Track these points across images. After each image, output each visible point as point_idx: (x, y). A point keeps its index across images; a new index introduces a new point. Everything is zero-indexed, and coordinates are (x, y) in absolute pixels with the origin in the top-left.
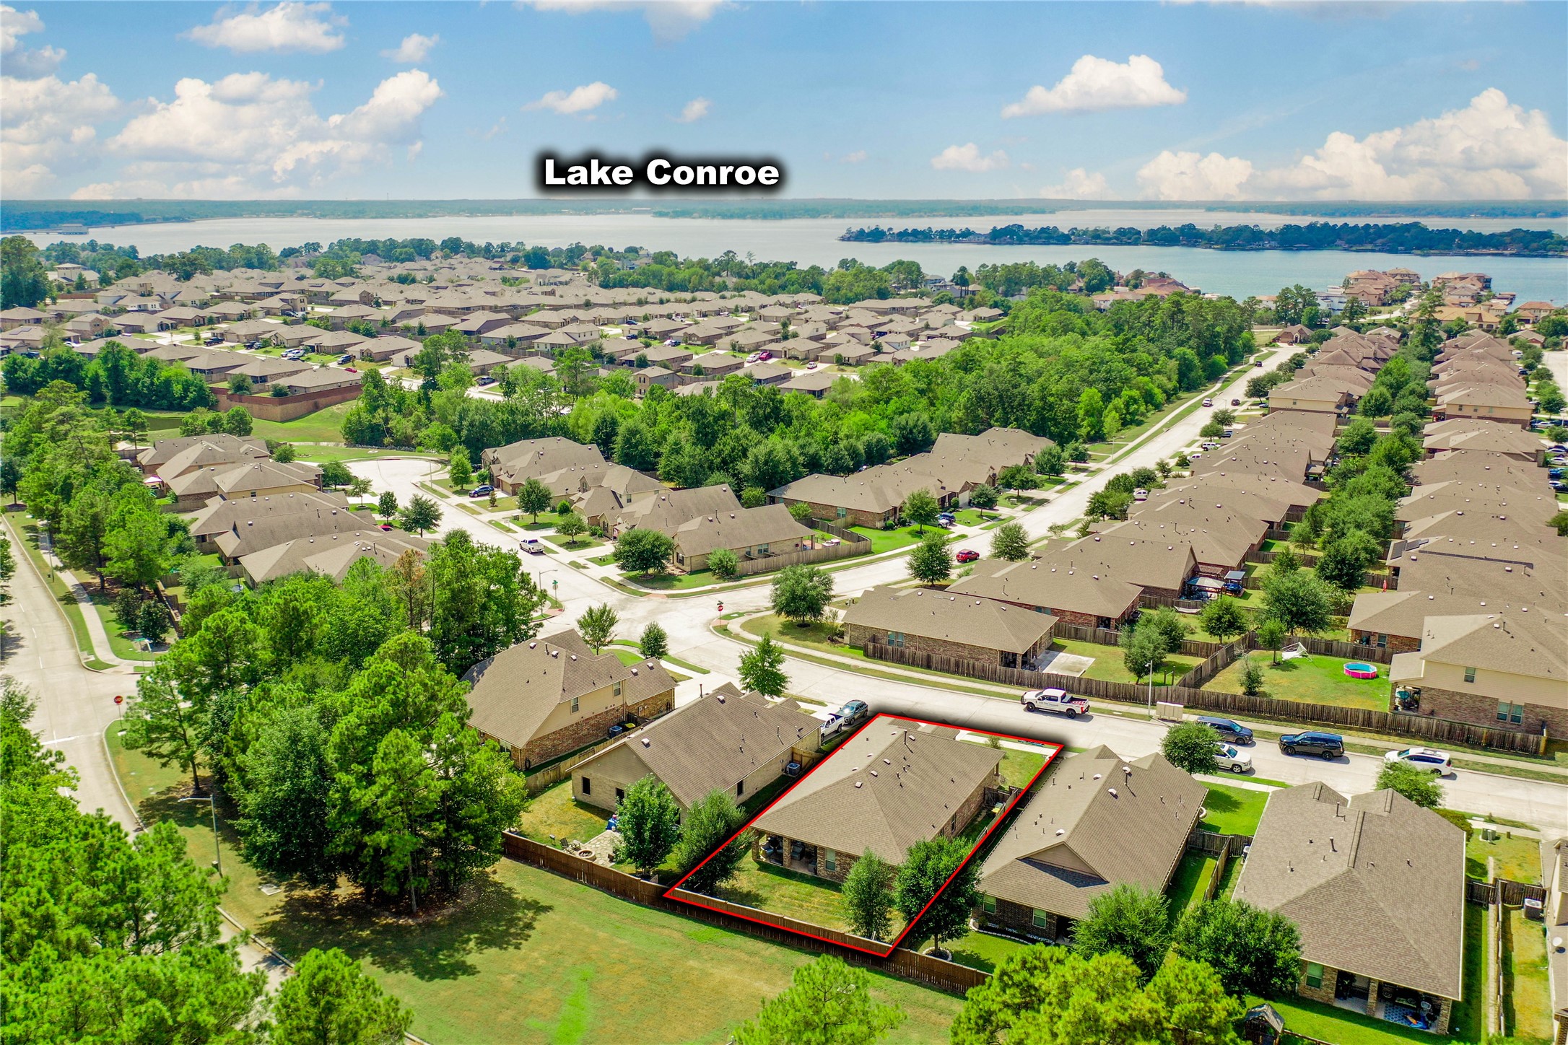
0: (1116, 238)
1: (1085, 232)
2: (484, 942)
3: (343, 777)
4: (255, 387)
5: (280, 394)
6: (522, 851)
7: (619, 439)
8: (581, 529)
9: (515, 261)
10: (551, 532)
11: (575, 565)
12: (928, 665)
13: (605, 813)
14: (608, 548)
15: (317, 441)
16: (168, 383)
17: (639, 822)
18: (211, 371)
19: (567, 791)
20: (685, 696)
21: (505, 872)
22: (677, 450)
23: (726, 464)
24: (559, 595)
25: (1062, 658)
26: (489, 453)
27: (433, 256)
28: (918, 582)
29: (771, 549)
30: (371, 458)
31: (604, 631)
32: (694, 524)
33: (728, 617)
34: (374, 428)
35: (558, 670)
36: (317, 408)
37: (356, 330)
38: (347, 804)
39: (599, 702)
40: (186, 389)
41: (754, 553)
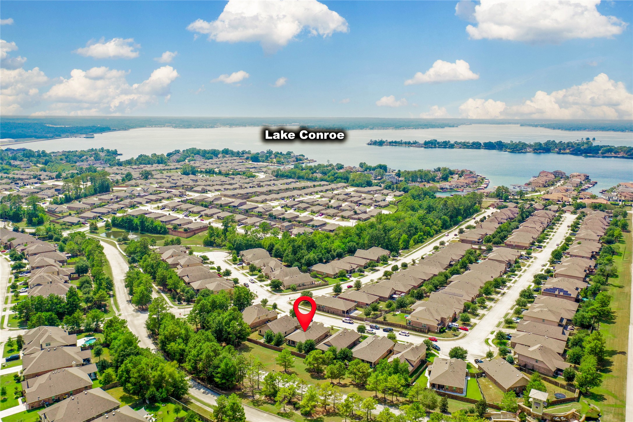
0: (471, 146)
1: (460, 143)
2: (244, 352)
3: (226, 327)
4: (179, 227)
5: (186, 230)
6: (250, 340)
7: (274, 251)
8: (263, 277)
9: (247, 158)
10: (256, 277)
11: (261, 286)
12: (328, 312)
13: (263, 336)
14: (269, 282)
15: (196, 245)
16: (156, 226)
17: (268, 336)
18: (166, 222)
19: (257, 332)
20: (279, 317)
21: (247, 343)
22: (287, 256)
23: (298, 260)
24: (257, 294)
25: (356, 312)
26: (241, 252)
27: (219, 156)
28: (334, 293)
29: (305, 284)
30: (211, 251)
31: (266, 303)
32: (287, 278)
33: (292, 300)
34: (211, 242)
35: (256, 311)
36: (195, 234)
37: (202, 205)
38: (226, 331)
39: (263, 317)
40: (161, 228)
41: (301, 285)
